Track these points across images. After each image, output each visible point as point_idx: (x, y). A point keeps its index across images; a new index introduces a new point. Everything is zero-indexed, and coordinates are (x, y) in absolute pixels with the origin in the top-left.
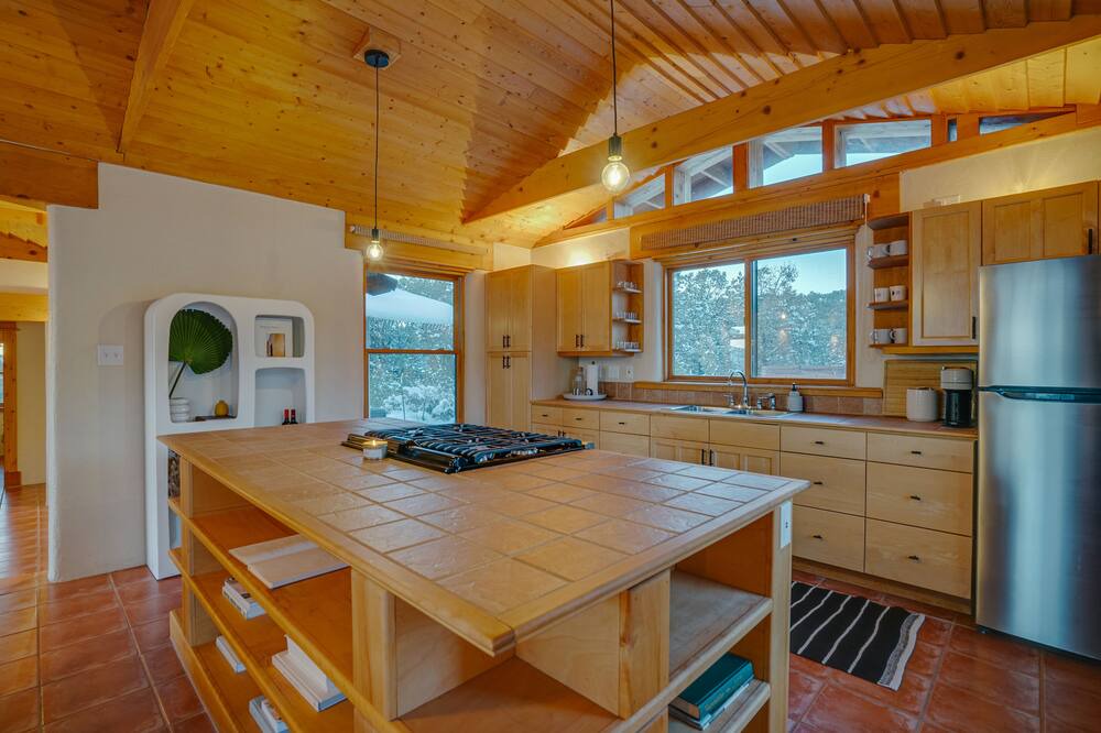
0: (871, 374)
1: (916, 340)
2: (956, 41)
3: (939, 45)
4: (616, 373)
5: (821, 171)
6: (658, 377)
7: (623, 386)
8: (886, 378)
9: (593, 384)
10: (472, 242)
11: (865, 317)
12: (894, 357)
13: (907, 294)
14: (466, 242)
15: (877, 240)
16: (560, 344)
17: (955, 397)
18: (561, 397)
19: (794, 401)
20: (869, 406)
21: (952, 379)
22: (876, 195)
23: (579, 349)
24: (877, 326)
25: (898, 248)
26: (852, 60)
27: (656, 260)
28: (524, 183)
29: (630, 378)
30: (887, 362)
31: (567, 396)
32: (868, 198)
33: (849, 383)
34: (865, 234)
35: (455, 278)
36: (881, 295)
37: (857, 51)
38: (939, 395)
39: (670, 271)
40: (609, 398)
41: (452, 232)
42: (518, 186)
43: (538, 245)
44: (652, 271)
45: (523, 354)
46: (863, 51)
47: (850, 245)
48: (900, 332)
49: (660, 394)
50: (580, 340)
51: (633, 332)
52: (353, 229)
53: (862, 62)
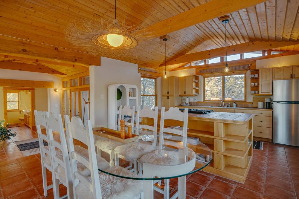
0: (250, 99)
1: (260, 93)
2: (270, 43)
3: (267, 43)
4: (192, 100)
5: (240, 59)
6: (202, 101)
7: (194, 103)
8: (253, 100)
9: (187, 102)
10: (159, 70)
11: (249, 89)
12: (255, 96)
13: (258, 84)
14: (158, 70)
15: (251, 74)
16: (180, 93)
17: (268, 103)
18: (180, 105)
19: (234, 105)
20: (250, 105)
21: (267, 100)
22: (251, 65)
23: (185, 95)
24: (251, 90)
25: (256, 76)
26: (251, 43)
27: (202, 75)
28: (176, 59)
29: (196, 101)
30: (253, 97)
31: (182, 105)
32: (249, 65)
33: (245, 101)
34: (249, 72)
35: (155, 79)
36: (253, 84)
37: (252, 42)
38: (264, 103)
39: (204, 78)
40: (191, 105)
41: (156, 69)
42: (175, 60)
43: (171, 71)
44: (201, 77)
45: (173, 96)
46: (253, 42)
47: (245, 74)
48: (257, 92)
49: (203, 104)
50: (185, 93)
51: (197, 91)
52: (140, 68)
53: (253, 44)
